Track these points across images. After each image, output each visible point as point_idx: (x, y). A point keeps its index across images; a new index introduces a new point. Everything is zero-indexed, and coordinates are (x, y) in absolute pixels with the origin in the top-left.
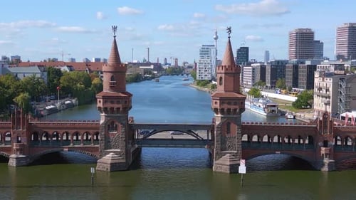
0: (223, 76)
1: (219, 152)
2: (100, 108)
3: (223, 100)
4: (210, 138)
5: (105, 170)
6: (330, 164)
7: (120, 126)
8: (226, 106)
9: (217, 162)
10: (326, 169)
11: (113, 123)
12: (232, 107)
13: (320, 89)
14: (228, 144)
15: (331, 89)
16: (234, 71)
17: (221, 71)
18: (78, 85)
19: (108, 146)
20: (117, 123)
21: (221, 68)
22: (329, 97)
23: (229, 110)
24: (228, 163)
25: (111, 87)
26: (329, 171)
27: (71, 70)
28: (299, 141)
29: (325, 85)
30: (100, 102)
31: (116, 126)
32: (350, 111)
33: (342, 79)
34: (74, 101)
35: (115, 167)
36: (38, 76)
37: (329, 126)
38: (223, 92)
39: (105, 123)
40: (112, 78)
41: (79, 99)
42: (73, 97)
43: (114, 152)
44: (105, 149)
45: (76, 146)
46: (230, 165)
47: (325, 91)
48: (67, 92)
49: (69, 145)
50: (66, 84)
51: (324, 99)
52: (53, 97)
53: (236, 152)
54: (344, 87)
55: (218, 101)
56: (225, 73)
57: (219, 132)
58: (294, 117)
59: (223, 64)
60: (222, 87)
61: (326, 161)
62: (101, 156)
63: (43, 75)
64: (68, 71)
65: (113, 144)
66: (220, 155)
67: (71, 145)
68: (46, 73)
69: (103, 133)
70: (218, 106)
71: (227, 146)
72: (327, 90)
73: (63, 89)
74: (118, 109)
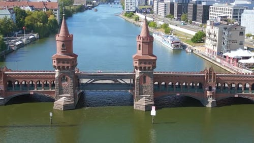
0: (141, 44)
1: (138, 95)
2: (55, 66)
3: (141, 61)
4: (132, 83)
5: (60, 109)
6: (213, 103)
7: (69, 78)
8: (143, 65)
9: (137, 103)
10: (209, 105)
11: (64, 77)
12: (147, 66)
13: (210, 34)
14: (144, 90)
15: (217, 35)
16: (148, 41)
17: (139, 40)
18: (39, 23)
19: (61, 92)
20: (67, 77)
21: (140, 38)
22: (216, 41)
23: (145, 68)
24: (144, 104)
25: (62, 52)
26: (212, 107)
27: (33, 9)
28: (193, 84)
29: (213, 32)
30: (55, 62)
31: (67, 78)
32: (229, 51)
33: (225, 29)
34: (36, 35)
35: (66, 107)
36: (9, 17)
37: (213, 77)
38: (141, 55)
39: (59, 77)
40: (63, 46)
41: (39, 34)
42: (35, 32)
43: (66, 96)
44: (59, 94)
45: (39, 90)
46: (145, 106)
47: (213, 36)
48: (31, 29)
49: (34, 89)
50: (29, 23)
51: (213, 42)
52: (20, 31)
53: (149, 96)
54: (226, 34)
55: (138, 62)
56: (143, 42)
57: (138, 82)
58: (192, 50)
59: (141, 36)
60: (141, 51)
61: (210, 100)
62: (57, 99)
63: (12, 16)
64: (31, 10)
65: (64, 91)
66: (139, 98)
67: (35, 90)
68: (14, 15)
69: (58, 84)
70: (137, 65)
71: (143, 92)
72: (215, 36)
73: (28, 26)
74: (68, 67)
